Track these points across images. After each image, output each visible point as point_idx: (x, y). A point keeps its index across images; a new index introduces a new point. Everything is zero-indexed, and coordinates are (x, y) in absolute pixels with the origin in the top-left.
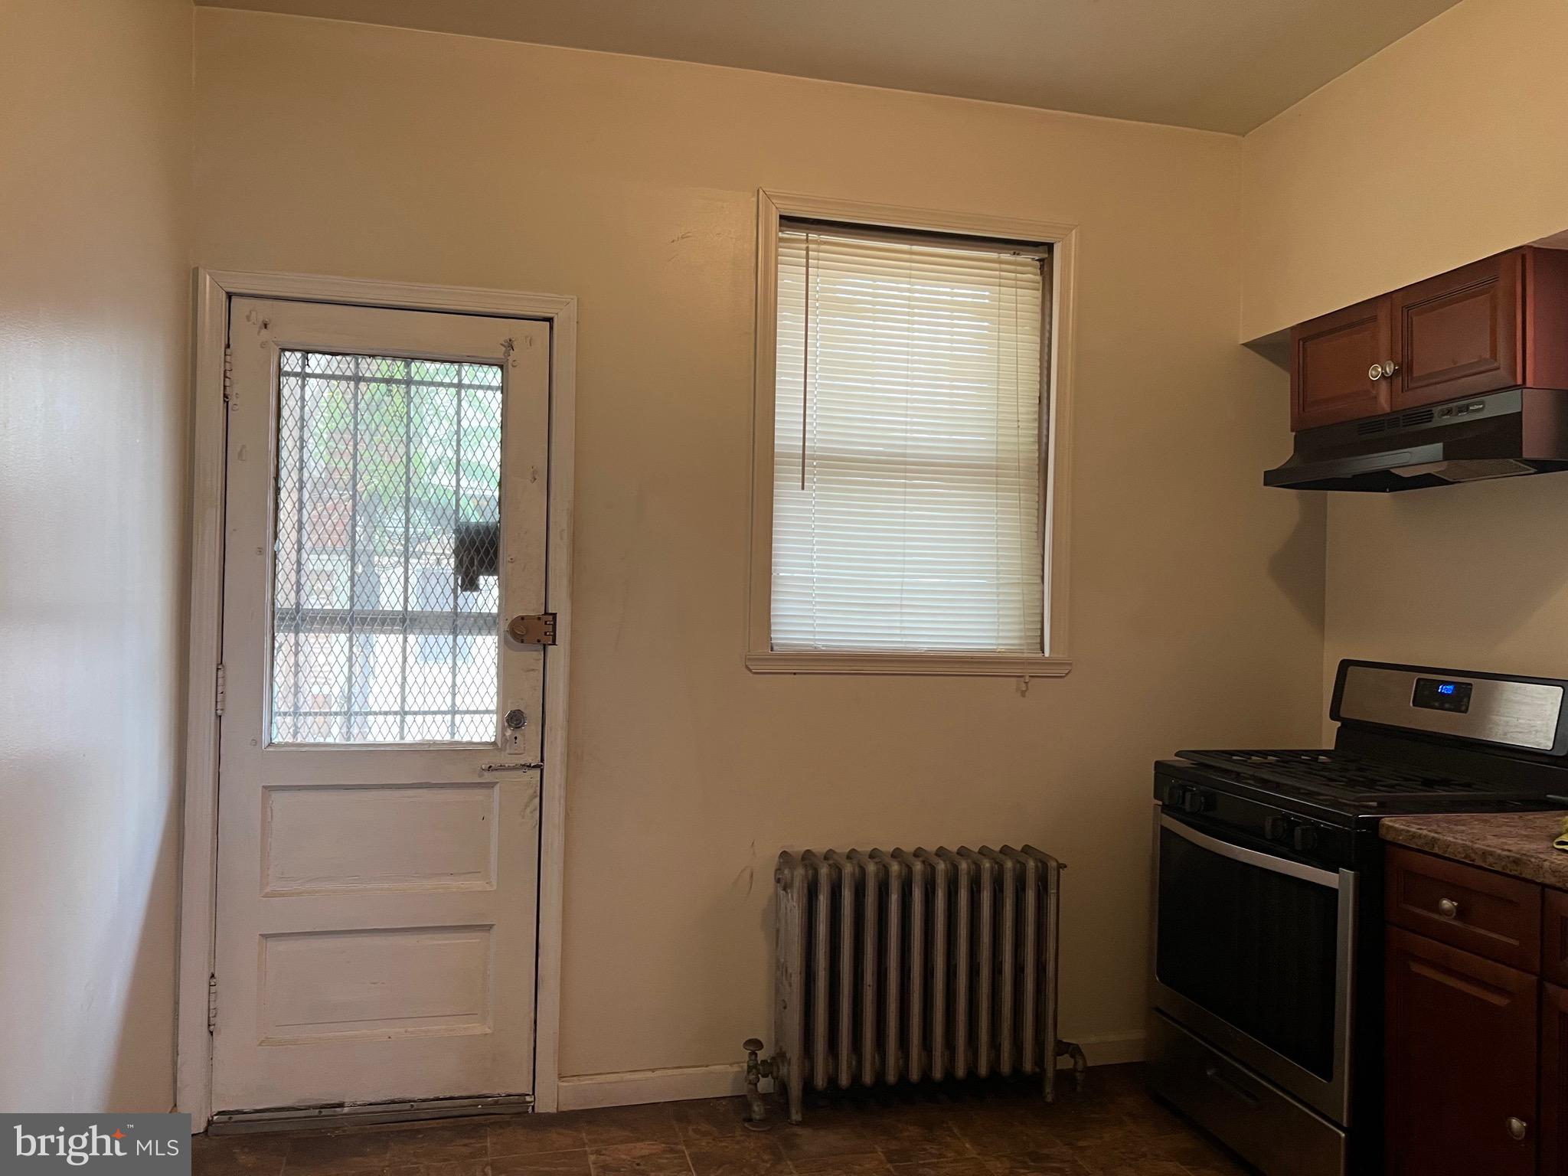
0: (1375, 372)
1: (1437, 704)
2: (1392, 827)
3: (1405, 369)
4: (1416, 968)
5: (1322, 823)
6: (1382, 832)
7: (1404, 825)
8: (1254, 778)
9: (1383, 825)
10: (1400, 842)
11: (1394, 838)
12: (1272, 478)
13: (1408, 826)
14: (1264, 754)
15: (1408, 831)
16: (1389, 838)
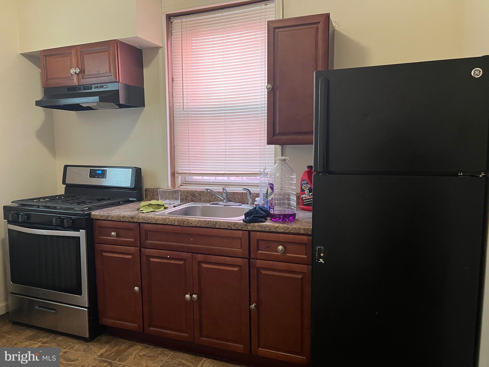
0: (73, 71)
1: (97, 177)
2: (95, 214)
3: (82, 71)
4: (104, 254)
5: (73, 217)
6: (92, 217)
7: (99, 213)
8: (42, 206)
9: (92, 214)
10: (98, 219)
11: (96, 218)
12: (38, 103)
13: (100, 213)
14: (44, 198)
15: (100, 215)
16: (94, 218)
